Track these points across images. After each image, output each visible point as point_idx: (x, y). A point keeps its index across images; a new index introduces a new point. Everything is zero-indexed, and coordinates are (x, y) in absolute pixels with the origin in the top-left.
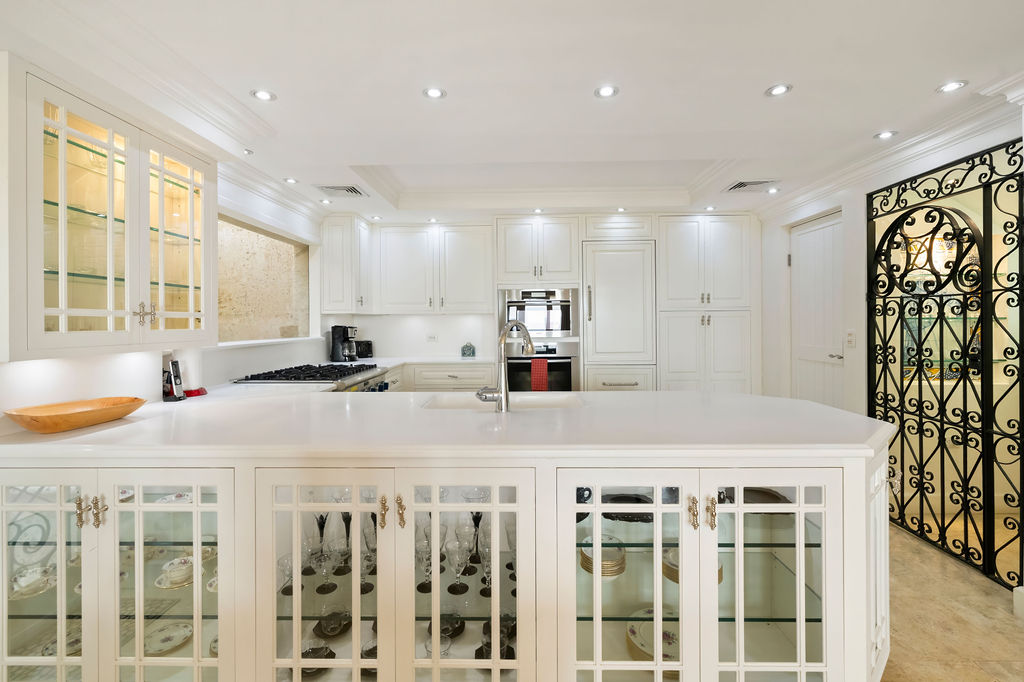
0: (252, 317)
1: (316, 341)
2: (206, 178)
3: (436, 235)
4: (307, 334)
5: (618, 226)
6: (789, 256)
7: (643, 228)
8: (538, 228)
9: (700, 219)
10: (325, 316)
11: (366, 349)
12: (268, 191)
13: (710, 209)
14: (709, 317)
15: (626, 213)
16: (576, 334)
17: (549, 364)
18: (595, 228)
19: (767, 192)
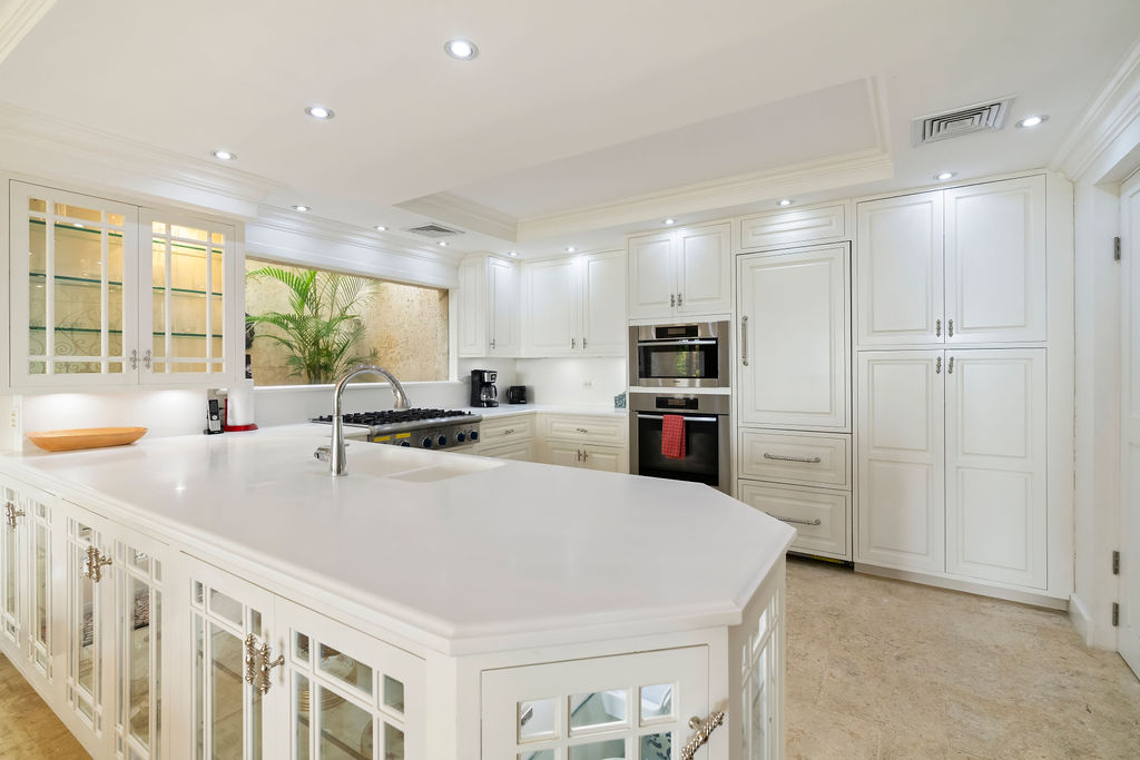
0: (411, 361)
1: (453, 385)
2: (227, 239)
3: (580, 266)
4: (447, 378)
5: (791, 227)
6: (1118, 240)
7: (830, 224)
8: (678, 245)
9: (937, 197)
10: (461, 360)
11: (519, 395)
12: (367, 241)
13: (945, 176)
14: (952, 359)
15: (794, 206)
16: (726, 384)
17: (687, 422)
18: (754, 235)
19: (1020, 125)
